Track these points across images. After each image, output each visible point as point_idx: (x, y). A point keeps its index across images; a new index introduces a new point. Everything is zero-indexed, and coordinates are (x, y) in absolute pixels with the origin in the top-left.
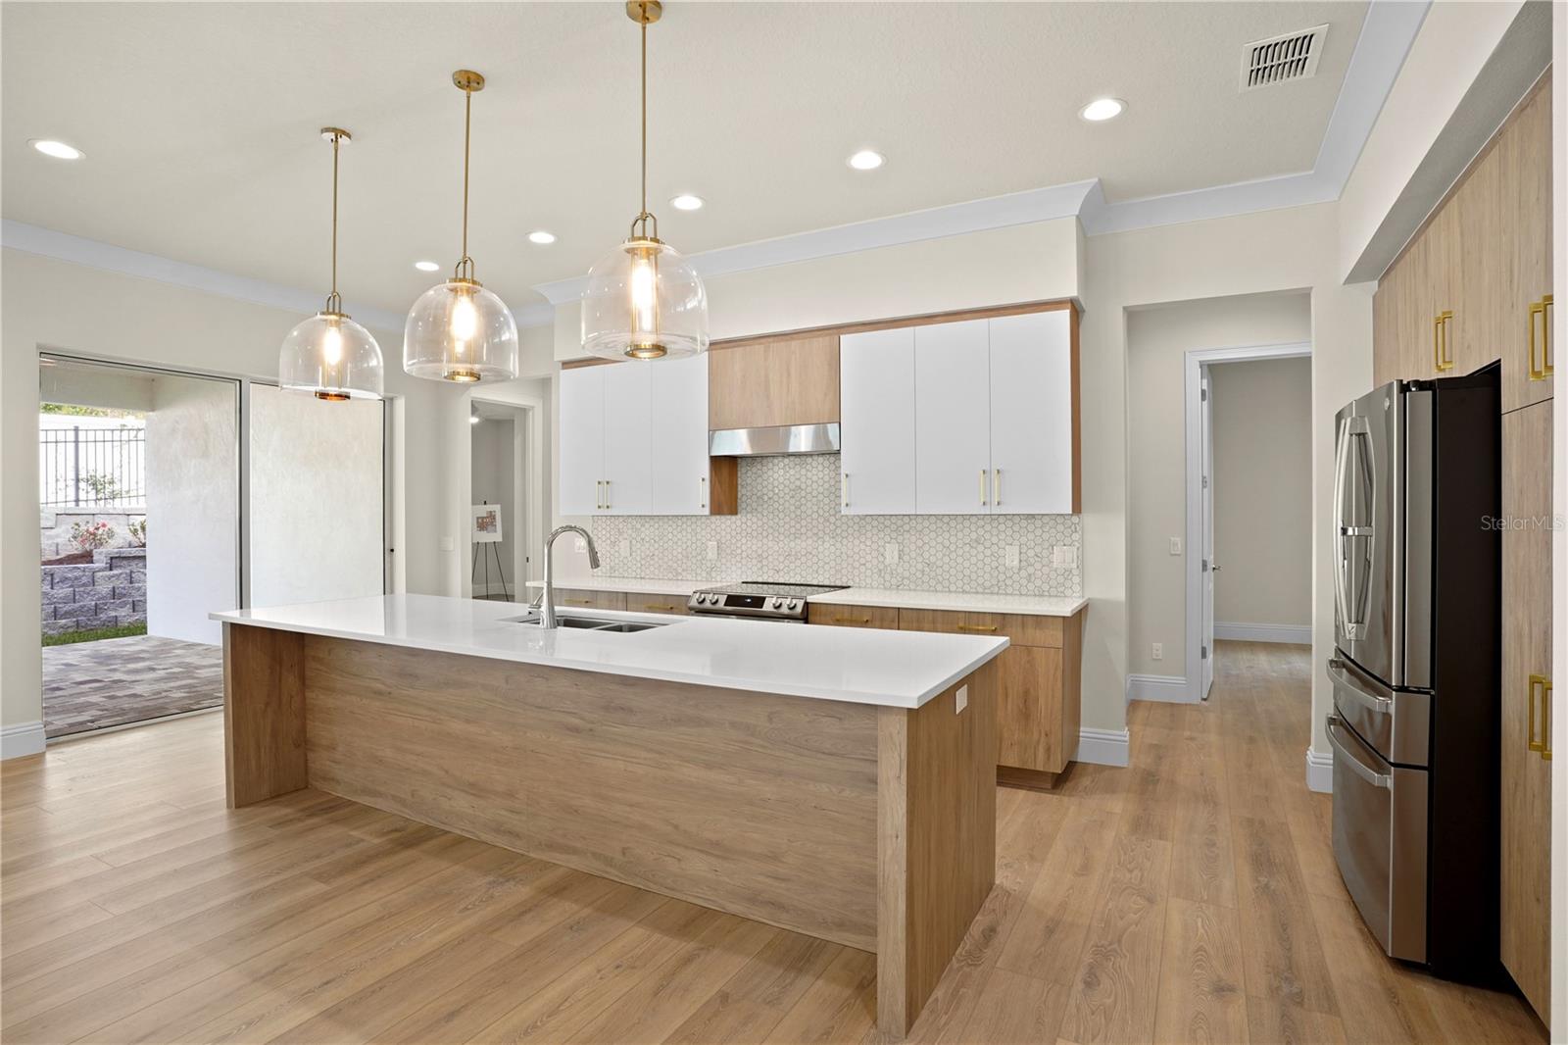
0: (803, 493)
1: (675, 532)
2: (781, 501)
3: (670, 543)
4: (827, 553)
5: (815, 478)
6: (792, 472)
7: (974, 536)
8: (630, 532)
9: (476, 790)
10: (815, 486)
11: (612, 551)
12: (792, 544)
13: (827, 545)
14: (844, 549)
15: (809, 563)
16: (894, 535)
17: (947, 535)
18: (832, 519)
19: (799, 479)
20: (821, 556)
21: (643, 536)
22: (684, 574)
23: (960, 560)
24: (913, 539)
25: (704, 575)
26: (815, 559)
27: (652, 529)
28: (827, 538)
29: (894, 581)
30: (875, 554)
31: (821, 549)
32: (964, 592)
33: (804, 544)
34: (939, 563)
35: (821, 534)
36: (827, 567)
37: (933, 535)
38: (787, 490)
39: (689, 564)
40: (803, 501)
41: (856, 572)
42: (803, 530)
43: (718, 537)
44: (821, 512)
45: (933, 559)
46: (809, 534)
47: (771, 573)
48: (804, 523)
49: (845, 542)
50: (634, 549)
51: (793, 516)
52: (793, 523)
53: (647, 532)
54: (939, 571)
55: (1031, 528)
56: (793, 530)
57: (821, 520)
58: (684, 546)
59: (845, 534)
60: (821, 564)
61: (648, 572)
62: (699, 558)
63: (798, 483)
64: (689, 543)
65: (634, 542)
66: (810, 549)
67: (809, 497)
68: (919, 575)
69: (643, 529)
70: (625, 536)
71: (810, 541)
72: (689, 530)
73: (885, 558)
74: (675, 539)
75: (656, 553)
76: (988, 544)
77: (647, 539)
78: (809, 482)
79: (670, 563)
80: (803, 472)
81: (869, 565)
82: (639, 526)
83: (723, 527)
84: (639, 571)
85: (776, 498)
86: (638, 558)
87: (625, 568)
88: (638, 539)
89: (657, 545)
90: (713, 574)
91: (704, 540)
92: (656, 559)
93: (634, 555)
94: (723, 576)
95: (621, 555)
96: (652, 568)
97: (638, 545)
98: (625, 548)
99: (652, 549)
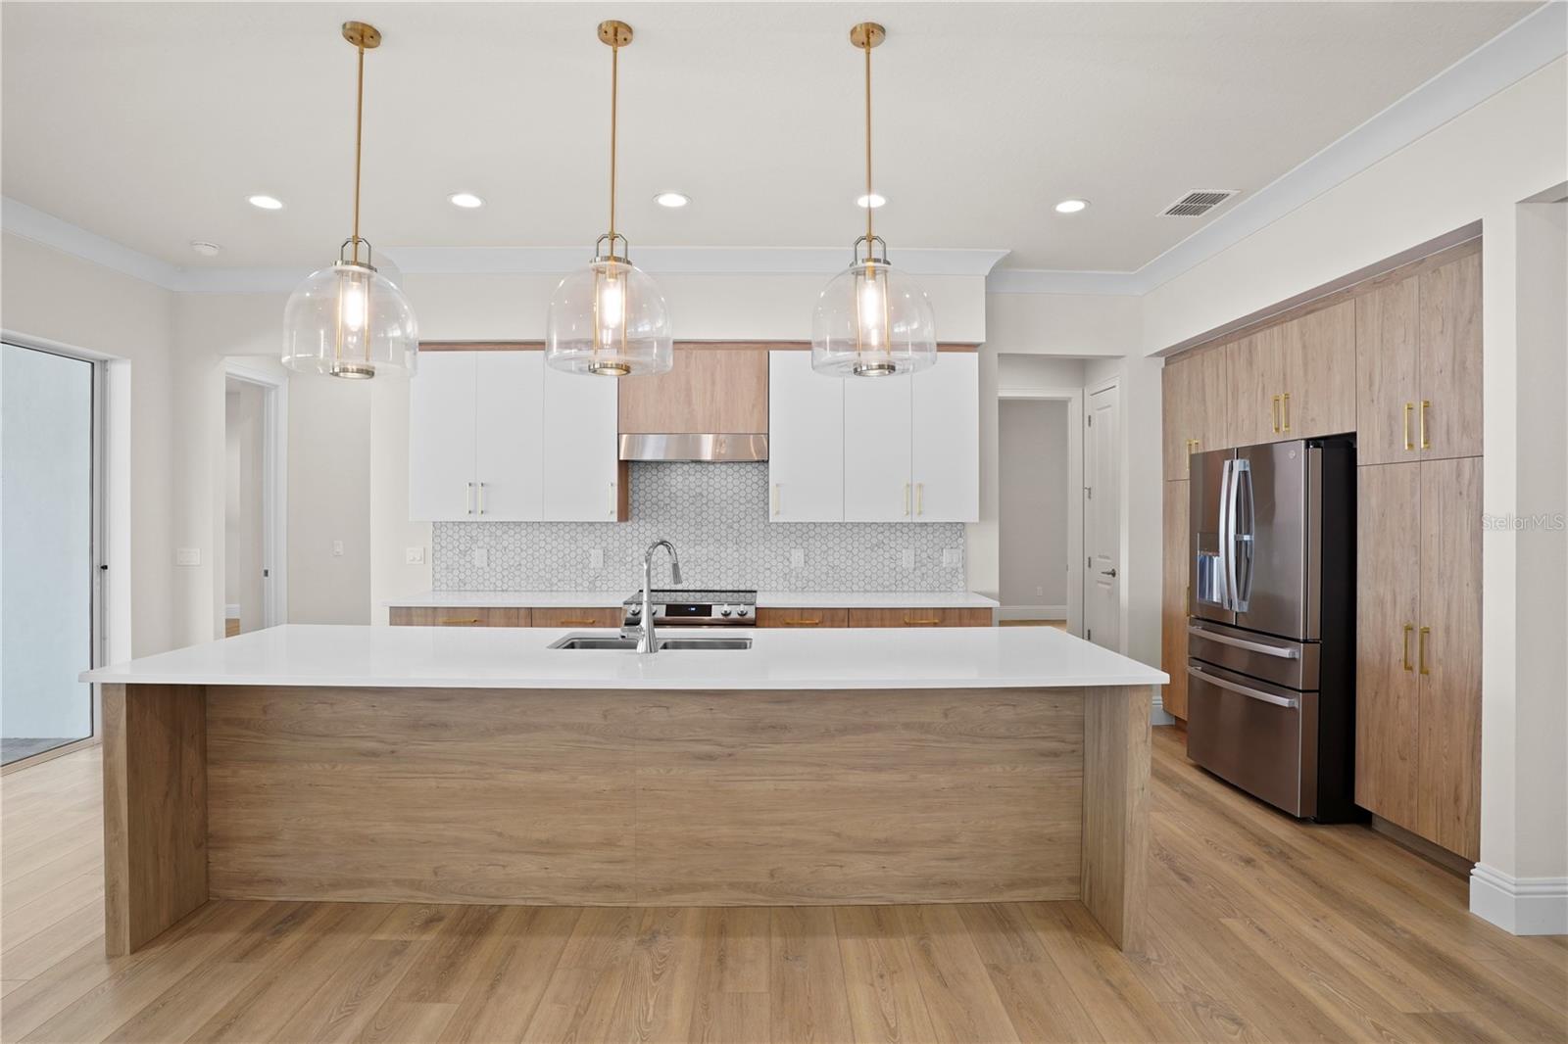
0: (704, 501)
1: (549, 540)
3: (542, 551)
4: (730, 558)
5: (717, 486)
6: (692, 479)
7: (874, 541)
8: (487, 539)
9: (550, 847)
10: (717, 493)
11: (462, 562)
12: (692, 551)
13: (729, 551)
14: (748, 555)
15: (711, 569)
16: (799, 541)
17: (850, 540)
18: (736, 526)
19: (700, 486)
20: (724, 562)
21: (505, 544)
22: (560, 584)
23: (862, 562)
24: (818, 544)
25: (586, 584)
26: (717, 565)
27: (517, 536)
28: (730, 544)
29: (799, 584)
30: (780, 559)
31: (723, 555)
32: (866, 591)
33: (705, 551)
34: (843, 566)
35: (724, 540)
36: (730, 573)
37: (837, 540)
38: (686, 497)
39: (567, 573)
40: (705, 508)
41: (761, 577)
42: (705, 536)
43: (604, 544)
44: (724, 519)
45: (836, 562)
46: (711, 540)
48: (705, 529)
49: (749, 548)
50: (492, 558)
51: (693, 522)
52: (692, 529)
53: (512, 540)
54: (843, 573)
55: (924, 533)
56: (692, 537)
57: (723, 527)
58: (561, 555)
59: (749, 540)
60: (723, 570)
61: (512, 583)
62: (580, 567)
63: (698, 490)
64: (567, 551)
65: (493, 551)
66: (712, 555)
67: (711, 504)
68: (824, 577)
69: (505, 536)
70: (480, 544)
71: (711, 548)
72: (567, 537)
73: (790, 562)
74: (549, 548)
75: (524, 562)
76: (887, 548)
77: (511, 547)
78: (711, 489)
79: (542, 573)
80: (705, 479)
81: (774, 569)
82: (499, 533)
83: (611, 533)
84: (499, 583)
85: (673, 504)
86: (499, 569)
87: (481, 580)
88: (499, 547)
89: (524, 554)
90: (598, 584)
91: (586, 548)
92: (523, 569)
93: (493, 565)
94: (611, 584)
95: (474, 566)
96: (518, 579)
97: (499, 554)
98: (479, 557)
99: (517, 558)
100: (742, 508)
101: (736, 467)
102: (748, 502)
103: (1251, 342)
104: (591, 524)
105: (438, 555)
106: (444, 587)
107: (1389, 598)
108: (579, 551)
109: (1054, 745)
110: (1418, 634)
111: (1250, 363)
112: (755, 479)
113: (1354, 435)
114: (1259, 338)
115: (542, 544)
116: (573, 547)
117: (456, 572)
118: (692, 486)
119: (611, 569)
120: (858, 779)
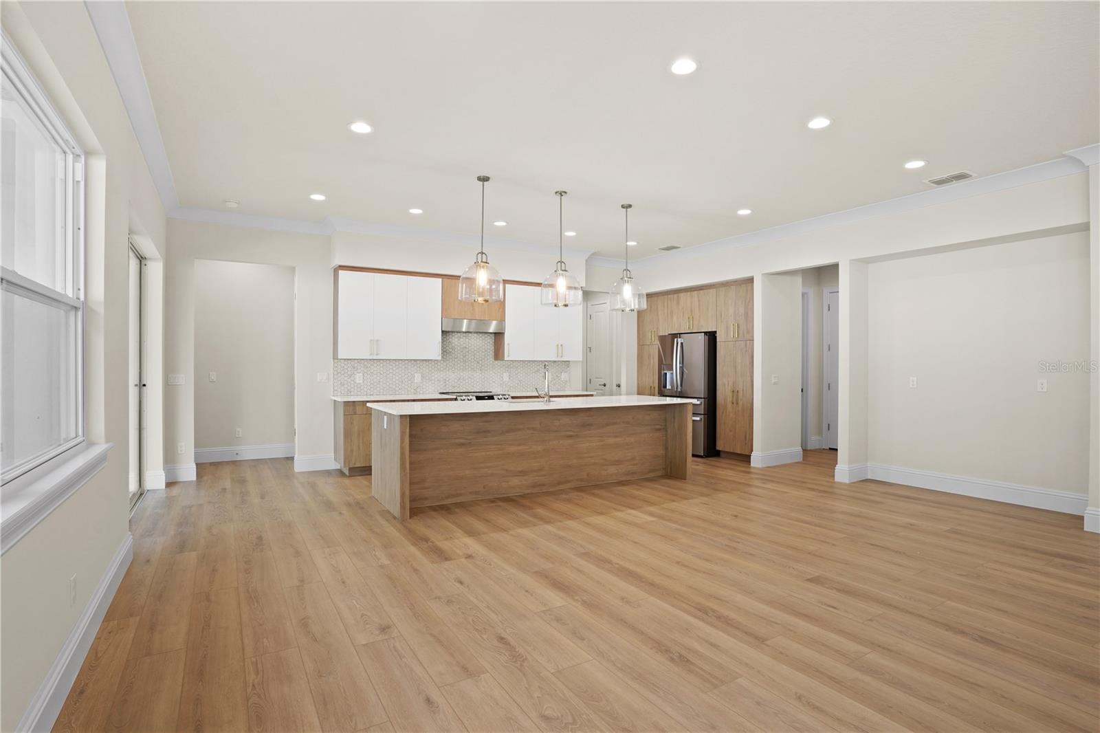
0: (467, 350)
1: (394, 369)
2: (456, 353)
3: (391, 375)
5: (473, 343)
6: (462, 340)
9: (522, 473)
10: (473, 347)
11: (349, 380)
13: (478, 374)
14: (486, 375)
15: (470, 382)
16: (507, 369)
17: (527, 369)
18: (481, 362)
20: (475, 379)
21: (372, 371)
24: (515, 370)
25: (412, 391)
26: (473, 381)
27: (378, 367)
28: (478, 371)
29: (507, 388)
30: (499, 377)
31: (475, 376)
33: (467, 374)
34: (524, 380)
35: (475, 369)
36: (478, 384)
37: (522, 369)
38: (459, 348)
39: (403, 385)
40: (467, 354)
41: (491, 385)
42: (467, 367)
43: (421, 371)
44: (475, 359)
45: (522, 378)
46: (470, 369)
47: (450, 388)
48: (467, 364)
49: (486, 372)
50: (365, 378)
51: (462, 360)
52: (462, 364)
53: (375, 369)
54: (524, 383)
56: (462, 367)
57: (475, 362)
58: (400, 376)
59: (486, 369)
60: (475, 382)
61: (375, 391)
62: (410, 382)
63: (464, 345)
64: (403, 374)
65: (366, 375)
66: (470, 376)
67: (470, 352)
68: (517, 385)
69: (372, 367)
70: (359, 371)
71: (470, 372)
72: (404, 367)
73: (504, 379)
74: (394, 373)
75: (381, 380)
77: (375, 372)
78: (470, 345)
79: (391, 385)
80: (467, 340)
81: (497, 382)
82: (369, 365)
83: (424, 365)
84: (369, 391)
85: (453, 352)
86: (369, 384)
87: (359, 390)
88: (369, 373)
89: (382, 376)
90: (418, 390)
91: (413, 373)
92: (381, 383)
93: (365, 382)
94: (424, 390)
95: (355, 383)
96: (378, 389)
97: (369, 376)
98: (359, 378)
99: (378, 378)
100: (483, 354)
101: (481, 335)
102: (486, 351)
103: (678, 296)
104: (415, 360)
105: (335, 377)
106: (339, 394)
107: (727, 383)
108: (410, 374)
109: (658, 427)
110: (735, 392)
111: (678, 303)
112: (489, 341)
113: (716, 332)
114: (682, 295)
115: (391, 371)
116: (407, 372)
117: (346, 386)
118: (462, 343)
119: (424, 383)
120: (612, 440)
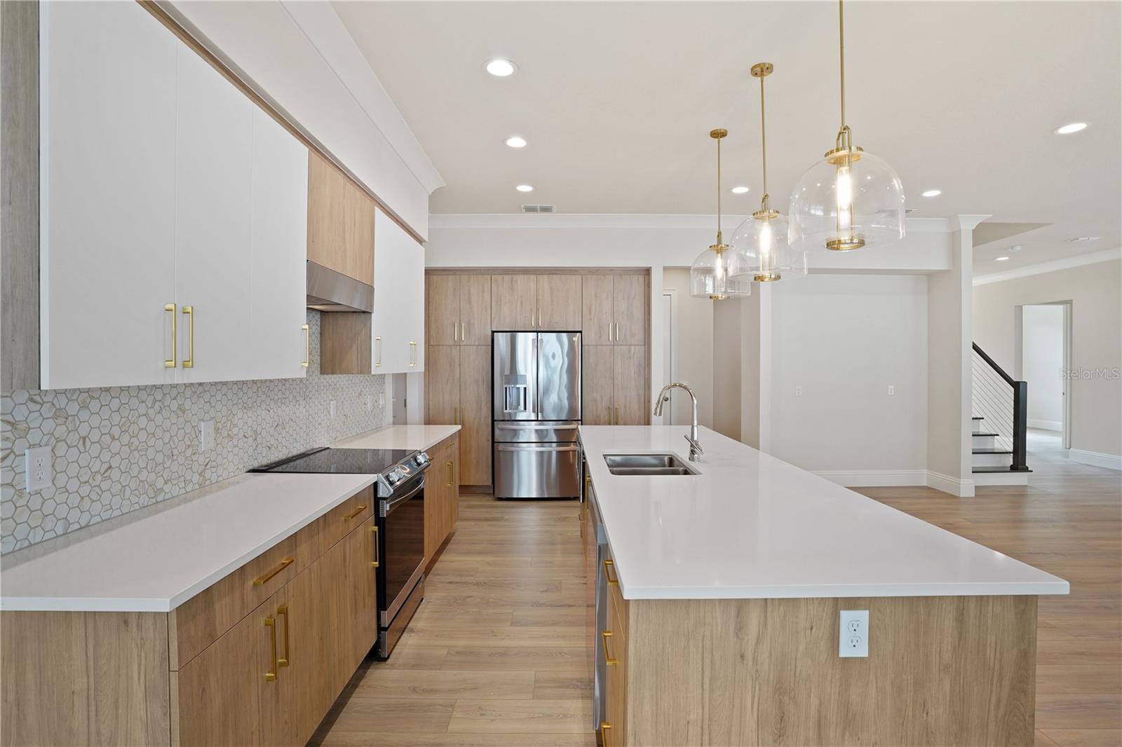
4: (303, 419)
12: (281, 414)
14: (312, 413)
17: (351, 390)
21: (84, 429)
22: (167, 488)
24: (340, 395)
27: (105, 413)
28: (302, 403)
30: (325, 412)
31: (299, 416)
34: (349, 414)
35: (299, 399)
37: (347, 391)
42: (288, 395)
45: (347, 411)
46: (292, 399)
47: (265, 452)
49: (310, 403)
53: (95, 421)
54: (349, 420)
56: (280, 396)
58: (167, 438)
61: (96, 508)
62: (189, 453)
65: (61, 448)
66: (292, 417)
68: (343, 426)
69: (84, 415)
70: (34, 437)
72: (174, 405)
74: (151, 429)
77: (95, 435)
79: (143, 476)
88: (72, 439)
89: (115, 446)
90: (207, 473)
92: (115, 474)
94: (219, 472)
95: (20, 493)
96: (106, 498)
97: (73, 454)
99: (106, 456)
103: (512, 278)
111: (512, 289)
115: (143, 422)
116: (181, 423)
119: (219, 449)
